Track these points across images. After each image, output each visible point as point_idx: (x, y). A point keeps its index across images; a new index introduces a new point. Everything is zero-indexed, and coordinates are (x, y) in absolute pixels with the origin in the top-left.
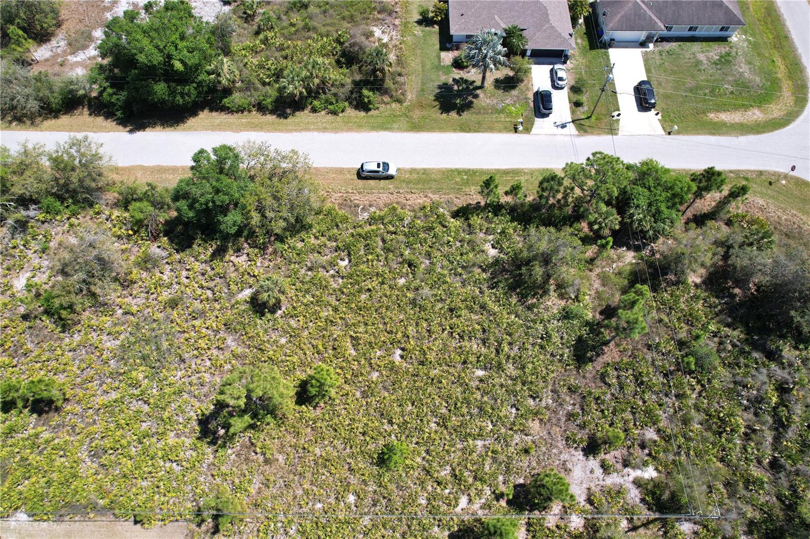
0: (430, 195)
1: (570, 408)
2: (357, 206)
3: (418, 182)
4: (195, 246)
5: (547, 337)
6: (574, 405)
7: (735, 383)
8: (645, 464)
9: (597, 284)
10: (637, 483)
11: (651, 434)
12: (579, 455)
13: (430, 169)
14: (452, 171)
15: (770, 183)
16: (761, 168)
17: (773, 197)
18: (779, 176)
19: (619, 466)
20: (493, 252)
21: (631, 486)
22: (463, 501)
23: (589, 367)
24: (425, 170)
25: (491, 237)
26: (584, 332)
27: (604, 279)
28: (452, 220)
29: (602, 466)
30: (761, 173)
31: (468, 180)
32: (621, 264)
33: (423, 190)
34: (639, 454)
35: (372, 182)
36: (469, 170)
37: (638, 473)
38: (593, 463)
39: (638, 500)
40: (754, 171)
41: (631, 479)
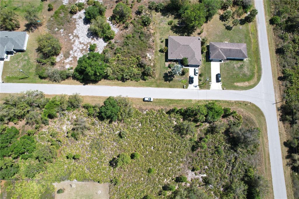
0: (161, 107)
1: (190, 161)
2: (143, 109)
3: (158, 102)
4: (105, 120)
5: (186, 145)
7: (226, 157)
8: (204, 173)
9: (199, 132)
10: (202, 177)
11: (206, 167)
12: (190, 171)
14: (167, 99)
15: (246, 105)
16: (244, 100)
17: (246, 109)
18: (248, 103)
19: (199, 174)
20: (175, 123)
21: (200, 178)
22: (165, 180)
23: (195, 152)
24: (160, 99)
25: (175, 119)
26: (195, 144)
27: (201, 131)
28: (166, 114)
29: (195, 174)
30: (244, 102)
31: (170, 102)
32: (205, 127)
33: (160, 105)
34: (203, 171)
35: (146, 102)
36: (171, 99)
37: (202, 175)
38: (193, 173)
39: (201, 181)
40: (242, 101)
41: (201, 176)
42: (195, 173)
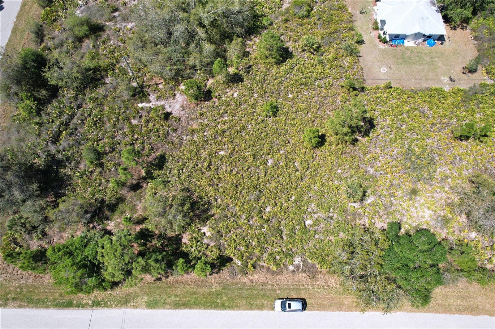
0: (248, 283)
2: (303, 271)
5: (180, 171)
6: (172, 136)
7: (79, 144)
9: (140, 205)
10: (149, 101)
13: (247, 309)
20: (205, 229)
21: (153, 101)
25: (205, 241)
28: (232, 256)
31: (217, 298)
33: (252, 288)
35: (294, 296)
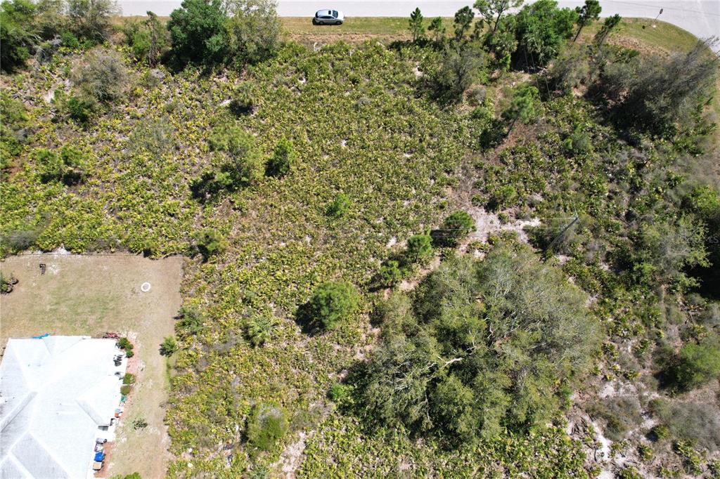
0: (370, 35)
1: (476, 180)
2: (313, 43)
4: (186, 70)
5: (460, 130)
6: (479, 177)
7: (603, 161)
9: (500, 96)
10: (526, 230)
11: (538, 198)
12: (482, 211)
13: (370, 18)
14: (388, 18)
15: (644, 27)
16: (637, 16)
17: (645, 37)
18: (651, 21)
19: (513, 219)
20: (418, 74)
22: (393, 241)
23: (492, 151)
24: (366, 18)
25: (417, 63)
26: (489, 127)
27: (506, 93)
30: (637, 20)
31: (400, 25)
32: (519, 83)
34: (528, 211)
35: (324, 27)
36: (402, 18)
37: (527, 223)
38: (493, 217)
39: (526, 241)
40: (631, 18)
41: (521, 227)
42: (501, 218)
